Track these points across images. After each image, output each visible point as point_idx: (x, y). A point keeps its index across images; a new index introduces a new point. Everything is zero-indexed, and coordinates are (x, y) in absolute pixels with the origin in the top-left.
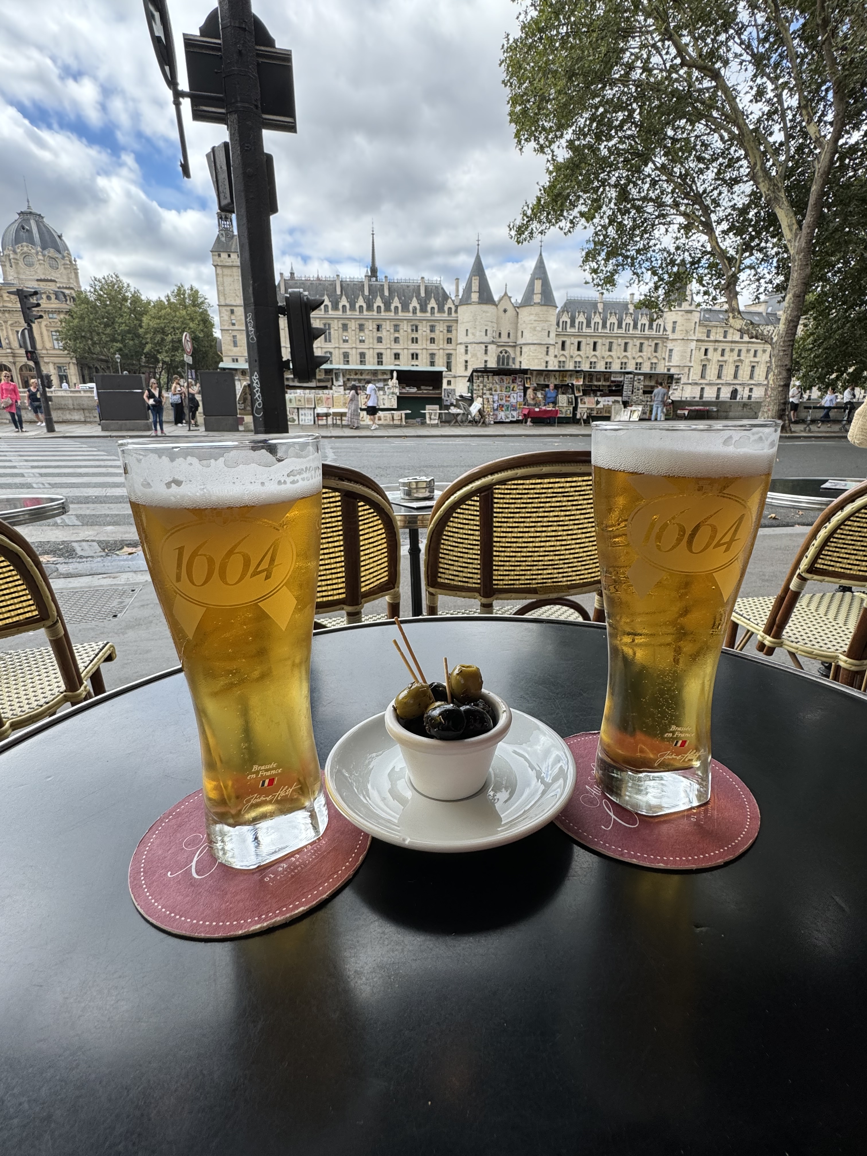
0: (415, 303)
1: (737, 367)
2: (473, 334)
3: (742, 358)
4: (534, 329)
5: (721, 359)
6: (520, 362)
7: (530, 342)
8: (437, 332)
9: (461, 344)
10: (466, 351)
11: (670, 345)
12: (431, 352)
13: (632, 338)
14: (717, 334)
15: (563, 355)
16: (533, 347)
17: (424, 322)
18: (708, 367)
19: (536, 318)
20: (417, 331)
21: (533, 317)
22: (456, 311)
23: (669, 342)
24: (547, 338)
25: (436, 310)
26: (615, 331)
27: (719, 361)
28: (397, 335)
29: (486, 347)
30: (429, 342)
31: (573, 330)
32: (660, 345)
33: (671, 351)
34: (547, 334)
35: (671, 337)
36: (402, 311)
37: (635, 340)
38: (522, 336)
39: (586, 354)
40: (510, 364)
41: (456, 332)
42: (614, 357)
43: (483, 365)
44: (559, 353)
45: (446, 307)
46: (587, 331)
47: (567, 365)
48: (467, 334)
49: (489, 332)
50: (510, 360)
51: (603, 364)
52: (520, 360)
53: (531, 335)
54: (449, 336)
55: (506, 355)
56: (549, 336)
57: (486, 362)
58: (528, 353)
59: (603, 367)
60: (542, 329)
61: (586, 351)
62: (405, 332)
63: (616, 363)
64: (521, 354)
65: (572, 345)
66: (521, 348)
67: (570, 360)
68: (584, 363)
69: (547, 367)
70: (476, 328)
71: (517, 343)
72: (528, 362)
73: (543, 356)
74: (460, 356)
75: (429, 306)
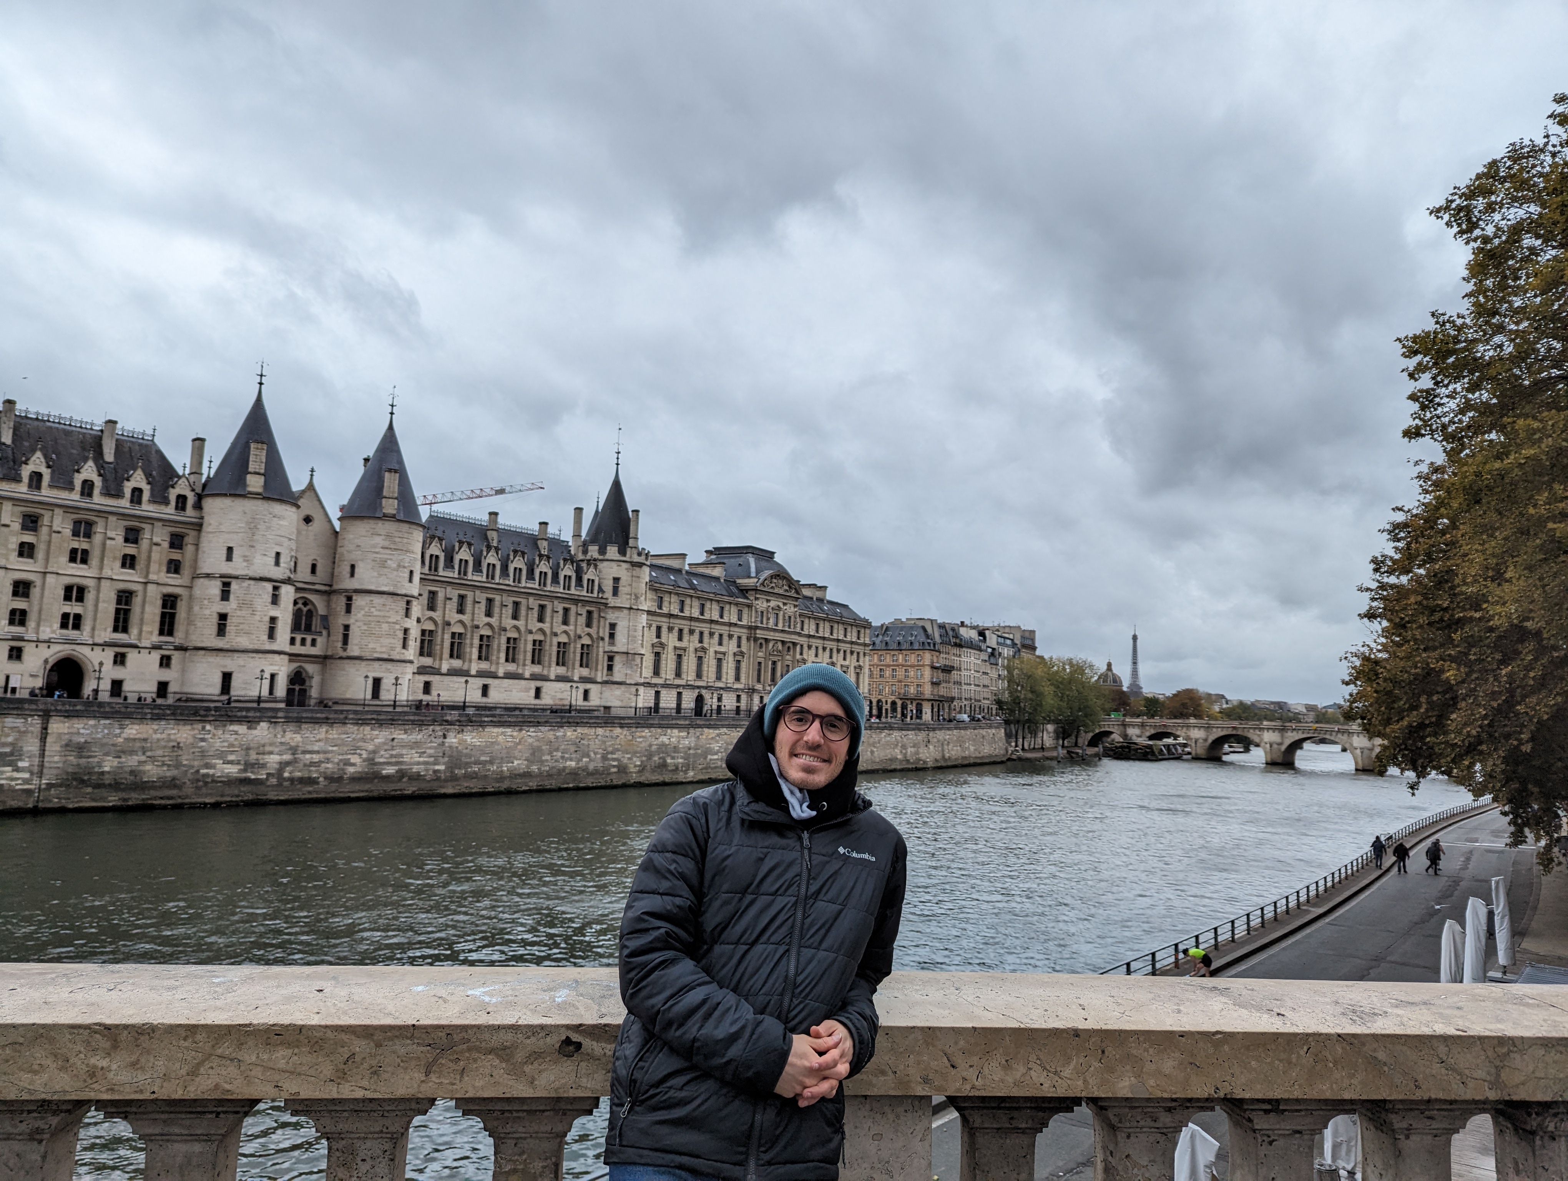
0: (89, 471)
1: (700, 658)
2: (246, 559)
3: (705, 645)
4: (383, 564)
5: (678, 644)
6: (347, 627)
7: (373, 587)
8: (144, 544)
9: (208, 576)
10: (225, 595)
11: (611, 617)
12: (122, 586)
13: (552, 597)
14: (671, 606)
15: (431, 619)
16: (378, 600)
17: (112, 519)
18: (663, 657)
19: (386, 544)
20: (88, 535)
21: (379, 540)
22: (198, 506)
23: (610, 611)
24: (406, 585)
25: (146, 496)
26: (523, 584)
27: (675, 648)
29: (276, 588)
30: (118, 563)
31: (451, 575)
32: (595, 615)
33: (613, 626)
34: (407, 575)
35: (612, 601)
36: (54, 484)
37: (556, 602)
38: (352, 574)
39: (473, 620)
40: (313, 628)
41: (197, 550)
42: (522, 629)
43: (265, 627)
44: (423, 615)
45: (173, 494)
46: (475, 578)
47: (439, 639)
48: (229, 558)
49: (282, 559)
50: (314, 619)
51: (504, 640)
52: (346, 623)
53: (375, 574)
54: (176, 555)
55: (305, 609)
56: (410, 581)
57: (273, 620)
58: (367, 609)
59: (504, 647)
60: (399, 566)
61: (473, 614)
62: (54, 535)
63: (526, 640)
64: (348, 610)
65: (448, 602)
66: (349, 599)
67: (443, 629)
68: (469, 636)
69: (405, 639)
70: (252, 547)
71: (335, 587)
72: (365, 628)
73: (399, 618)
74: (206, 602)
75: (126, 483)
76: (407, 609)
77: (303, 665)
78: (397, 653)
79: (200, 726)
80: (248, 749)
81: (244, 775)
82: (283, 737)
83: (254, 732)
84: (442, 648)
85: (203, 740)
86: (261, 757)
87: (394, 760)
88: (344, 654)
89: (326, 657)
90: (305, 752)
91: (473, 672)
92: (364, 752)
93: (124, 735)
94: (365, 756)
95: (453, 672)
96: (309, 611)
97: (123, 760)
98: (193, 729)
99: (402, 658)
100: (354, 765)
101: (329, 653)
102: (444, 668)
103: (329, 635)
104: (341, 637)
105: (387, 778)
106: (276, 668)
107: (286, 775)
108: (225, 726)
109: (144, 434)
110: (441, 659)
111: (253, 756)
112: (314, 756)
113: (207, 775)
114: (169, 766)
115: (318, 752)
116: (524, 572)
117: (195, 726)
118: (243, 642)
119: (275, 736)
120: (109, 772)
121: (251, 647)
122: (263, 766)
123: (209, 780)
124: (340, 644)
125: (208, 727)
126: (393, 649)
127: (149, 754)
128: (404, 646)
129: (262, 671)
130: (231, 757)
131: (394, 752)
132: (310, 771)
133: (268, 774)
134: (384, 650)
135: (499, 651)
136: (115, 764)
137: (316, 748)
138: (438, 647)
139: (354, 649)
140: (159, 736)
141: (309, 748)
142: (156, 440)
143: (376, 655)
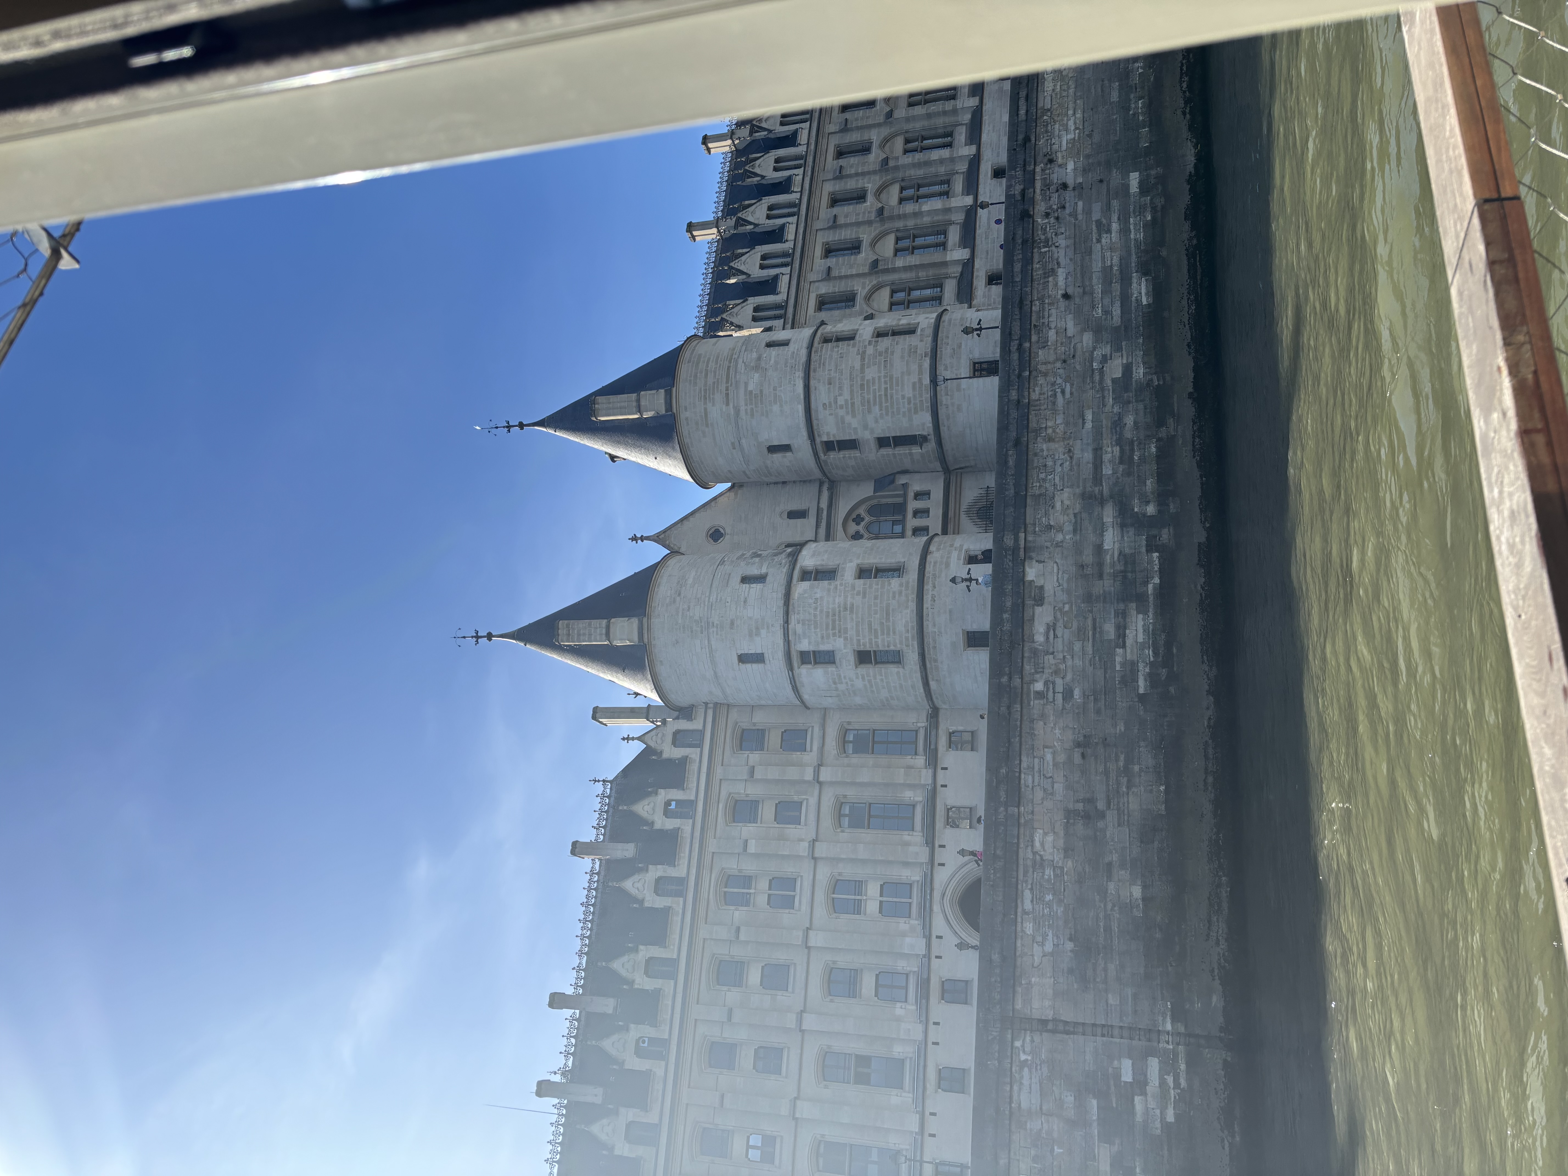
0: (642, 885)
2: (754, 632)
4: (756, 398)
6: (883, 442)
7: (801, 408)
8: (753, 791)
9: (795, 689)
10: (823, 658)
12: (828, 821)
15: (868, 298)
16: (821, 395)
17: (712, 846)
19: (719, 397)
20: (747, 881)
21: (716, 410)
24: (792, 347)
25: (674, 795)
28: (754, 976)
29: (806, 575)
30: (792, 831)
31: (786, 279)
34: (774, 351)
36: (660, 940)
38: (786, 448)
39: (869, 223)
40: (900, 500)
41: (761, 707)
42: (885, 131)
43: (874, 584)
44: (860, 314)
45: (671, 752)
46: (791, 237)
47: (904, 276)
48: (758, 658)
49: (754, 571)
50: (884, 501)
51: (908, 159)
52: (873, 445)
53: (776, 408)
54: (774, 739)
55: (867, 519)
56: (785, 343)
57: (863, 573)
58: (841, 412)
59: (918, 157)
60: (757, 368)
61: (858, 224)
62: (742, 937)
63: (908, 120)
64: (850, 445)
65: (836, 273)
66: (829, 446)
67: (887, 271)
68: (900, 224)
69: (894, 333)
70: (732, 623)
71: (817, 474)
72: (876, 410)
73: (853, 351)
74: (842, 687)
75: (658, 826)
76: (838, 339)
77: (964, 507)
78: (921, 343)
79: (1036, 704)
80: (1088, 598)
81: (1151, 599)
82: (1060, 529)
83: (1049, 589)
84: (922, 266)
85: (1068, 694)
86: (1108, 570)
87: (1116, 287)
88: (932, 437)
89: (947, 471)
90: (1097, 477)
91: (969, 200)
92: (1098, 354)
93: (1058, 857)
94: (1107, 350)
95: (968, 237)
96: (870, 511)
97: (1115, 857)
98: (1043, 716)
99: (930, 332)
100: (1127, 369)
101: (938, 466)
102: (960, 254)
103: (905, 472)
104: (901, 450)
105: (1159, 291)
106: (955, 554)
107: (1151, 509)
108: (1035, 652)
109: (603, 796)
110: (945, 264)
111: (1107, 585)
112: (1107, 457)
113: (1152, 679)
114: (1129, 761)
115: (1098, 451)
116: (782, 152)
117: (1036, 712)
118: (905, 618)
119: (1058, 545)
120: (1145, 887)
121: (913, 605)
122: (1128, 560)
123: (1164, 672)
124: (916, 450)
125: (1039, 686)
126: (913, 351)
127: (1101, 805)
128: (910, 331)
129: (953, 580)
130: (1110, 629)
131: (1098, 289)
132: (1143, 459)
133: (1150, 549)
134: (914, 367)
135: (928, 163)
136: (1124, 874)
137: (1088, 456)
138: (922, 274)
139: (922, 423)
140: (1059, 787)
141: (1087, 470)
142: (611, 778)
143: (927, 381)
